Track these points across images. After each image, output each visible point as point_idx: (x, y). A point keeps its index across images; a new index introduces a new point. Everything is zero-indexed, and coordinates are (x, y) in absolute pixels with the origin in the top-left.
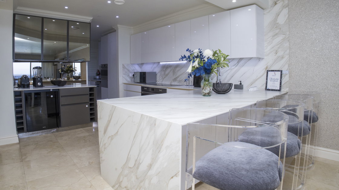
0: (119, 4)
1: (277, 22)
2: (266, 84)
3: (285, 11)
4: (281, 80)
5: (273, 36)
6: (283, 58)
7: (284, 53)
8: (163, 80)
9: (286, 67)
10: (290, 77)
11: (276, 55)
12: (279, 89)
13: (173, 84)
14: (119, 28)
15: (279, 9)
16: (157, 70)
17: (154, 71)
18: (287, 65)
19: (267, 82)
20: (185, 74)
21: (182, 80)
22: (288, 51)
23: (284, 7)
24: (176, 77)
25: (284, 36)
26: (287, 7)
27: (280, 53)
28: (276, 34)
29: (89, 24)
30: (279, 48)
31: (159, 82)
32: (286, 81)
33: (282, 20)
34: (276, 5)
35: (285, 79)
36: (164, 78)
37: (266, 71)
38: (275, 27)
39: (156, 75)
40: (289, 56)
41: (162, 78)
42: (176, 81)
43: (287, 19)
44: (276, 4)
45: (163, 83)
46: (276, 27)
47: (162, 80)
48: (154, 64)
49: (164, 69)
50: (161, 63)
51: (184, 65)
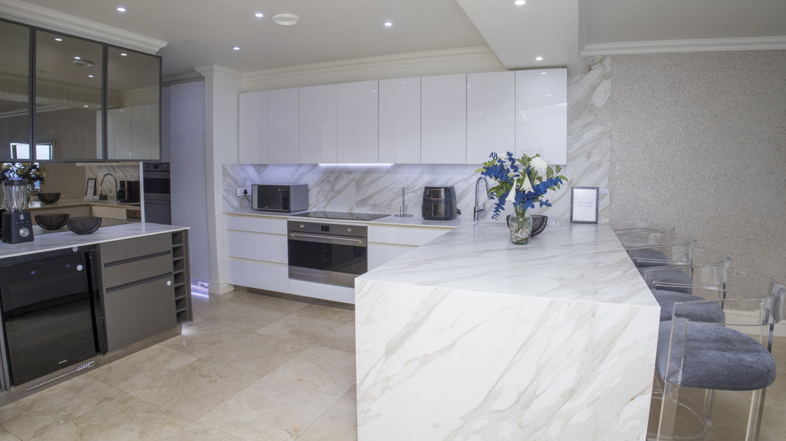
0: (286, 23)
1: (591, 102)
2: (572, 212)
3: (606, 85)
4: (597, 205)
5: (584, 127)
6: (599, 166)
7: (603, 157)
8: (328, 203)
9: (606, 181)
10: (611, 199)
11: (587, 160)
12: (594, 220)
13: (358, 212)
14: (215, 72)
15: (597, 79)
16: (309, 179)
17: (302, 182)
18: (607, 178)
19: (572, 208)
20: (390, 190)
21: (382, 203)
22: (609, 154)
23: (605, 77)
24: (366, 196)
25: (603, 127)
26: (609, 77)
27: (596, 158)
28: (590, 123)
29: (159, 59)
30: (593, 148)
31: (315, 206)
32: (604, 207)
33: (600, 98)
34: (591, 72)
35: (604, 203)
36: (332, 198)
37: (570, 188)
38: (587, 110)
39: (308, 191)
40: (609, 163)
41: (324, 198)
42: (364, 206)
43: (609, 99)
44: (590, 69)
45: (326, 210)
46: (589, 111)
47: (325, 204)
48: (301, 165)
49: (332, 179)
50: (321, 165)
51: (388, 171)
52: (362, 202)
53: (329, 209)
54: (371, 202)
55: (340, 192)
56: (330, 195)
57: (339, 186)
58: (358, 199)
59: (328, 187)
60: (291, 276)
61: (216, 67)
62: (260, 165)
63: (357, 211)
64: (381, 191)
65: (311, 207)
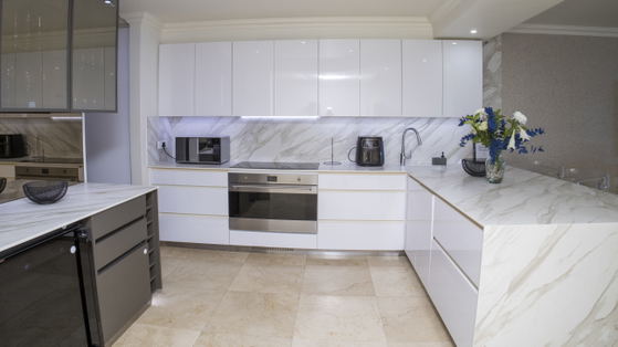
1: (487, 69)
8: (251, 154)
16: (231, 131)
20: (317, 140)
24: (291, 146)
25: (496, 88)
28: (487, 85)
34: (487, 45)
41: (246, 149)
42: (290, 156)
43: (500, 67)
44: (486, 43)
47: (248, 155)
48: (221, 117)
49: (255, 131)
50: (243, 117)
51: (314, 122)
52: (288, 152)
53: (252, 160)
54: (297, 152)
55: (264, 143)
56: (253, 147)
57: (263, 137)
58: (283, 149)
59: (251, 138)
60: (232, 227)
61: (146, 15)
62: (173, 118)
63: (282, 160)
64: (308, 141)
65: (232, 158)
